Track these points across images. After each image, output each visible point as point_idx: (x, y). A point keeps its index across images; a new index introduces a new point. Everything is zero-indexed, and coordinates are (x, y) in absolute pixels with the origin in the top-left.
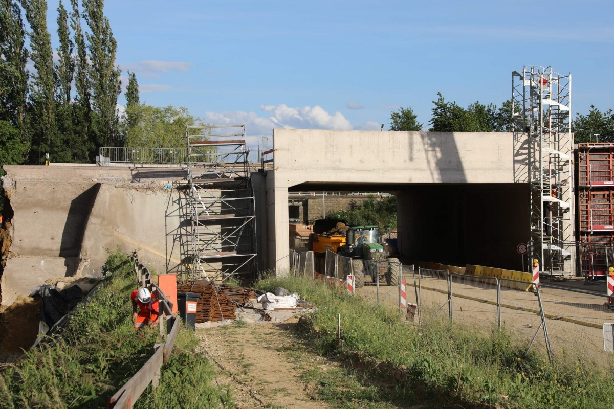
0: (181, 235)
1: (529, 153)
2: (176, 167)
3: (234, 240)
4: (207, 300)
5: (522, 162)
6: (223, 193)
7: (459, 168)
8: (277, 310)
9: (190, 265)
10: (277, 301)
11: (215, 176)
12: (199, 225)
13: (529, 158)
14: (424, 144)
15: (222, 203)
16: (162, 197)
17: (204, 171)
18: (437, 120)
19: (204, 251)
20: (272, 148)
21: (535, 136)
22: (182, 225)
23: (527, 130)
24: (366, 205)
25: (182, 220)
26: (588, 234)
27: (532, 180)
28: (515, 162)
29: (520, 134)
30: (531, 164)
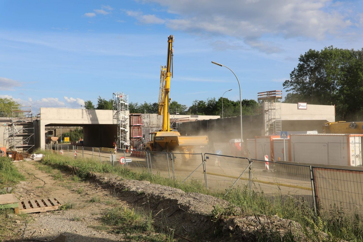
0: (9, 140)
1: (117, 116)
2: (8, 118)
3: (27, 141)
4: (15, 155)
5: (115, 118)
6: (23, 127)
7: (97, 120)
8: (36, 158)
9: (12, 149)
10: (37, 156)
11: (21, 122)
12: (15, 137)
13: (117, 117)
14: (87, 113)
15: (23, 130)
16: (3, 128)
17: (17, 120)
18: (99, 104)
19: (17, 145)
20: (39, 113)
21: (119, 111)
22: (9, 137)
23: (117, 109)
24: (75, 131)
25: (10, 135)
26: (133, 138)
27: (118, 123)
28: (113, 118)
29: (115, 111)
30: (118, 119)
